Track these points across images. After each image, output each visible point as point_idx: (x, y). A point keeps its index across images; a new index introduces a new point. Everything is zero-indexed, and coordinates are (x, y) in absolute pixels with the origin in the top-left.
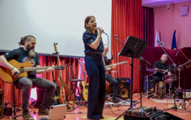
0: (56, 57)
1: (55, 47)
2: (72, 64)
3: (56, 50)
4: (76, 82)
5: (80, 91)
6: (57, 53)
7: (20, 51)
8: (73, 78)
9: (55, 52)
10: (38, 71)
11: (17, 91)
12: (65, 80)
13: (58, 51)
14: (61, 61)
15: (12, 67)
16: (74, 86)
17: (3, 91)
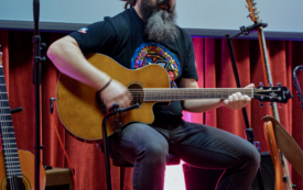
0: (255, 43)
1: (251, 4)
6: (257, 27)
7: (124, 23)
10: (189, 102)
12: (289, 129)
13: (262, 19)
14: (272, 55)
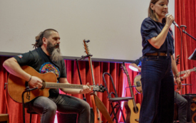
0: (87, 63)
1: (86, 47)
2: (111, 72)
3: (87, 51)
4: (119, 102)
5: (125, 116)
6: (88, 56)
8: (114, 95)
9: (85, 55)
11: (28, 116)
12: (101, 99)
13: (90, 53)
14: (95, 67)
15: (29, 76)
16: (115, 108)
17: (8, 116)
